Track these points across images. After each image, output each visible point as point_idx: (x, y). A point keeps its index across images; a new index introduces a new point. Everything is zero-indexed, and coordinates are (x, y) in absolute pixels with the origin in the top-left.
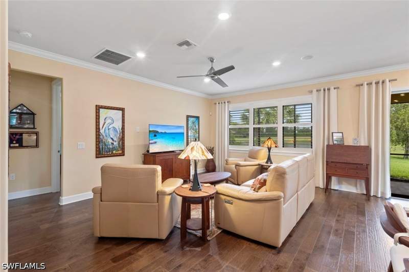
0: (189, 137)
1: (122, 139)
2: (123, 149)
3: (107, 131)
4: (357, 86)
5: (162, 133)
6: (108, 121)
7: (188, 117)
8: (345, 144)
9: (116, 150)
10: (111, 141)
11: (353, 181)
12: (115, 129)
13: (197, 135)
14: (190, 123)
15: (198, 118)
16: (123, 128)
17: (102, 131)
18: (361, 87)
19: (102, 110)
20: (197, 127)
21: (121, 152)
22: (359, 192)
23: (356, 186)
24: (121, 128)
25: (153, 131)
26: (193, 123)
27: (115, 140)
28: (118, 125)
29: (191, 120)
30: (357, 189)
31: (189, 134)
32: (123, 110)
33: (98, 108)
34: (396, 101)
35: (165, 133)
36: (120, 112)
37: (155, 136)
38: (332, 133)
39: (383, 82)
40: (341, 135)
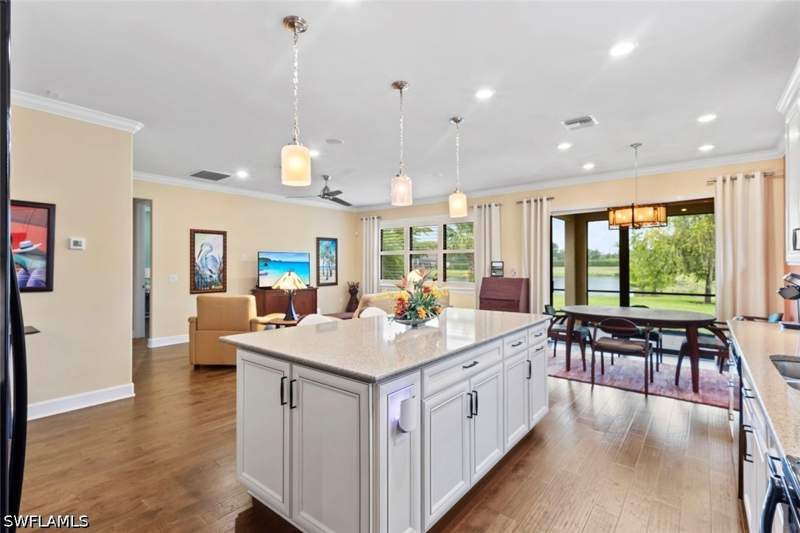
0: (321, 269)
1: (223, 271)
2: (224, 283)
3: (204, 261)
5: (275, 261)
6: (206, 248)
7: (318, 239)
8: (506, 276)
9: (215, 284)
10: (209, 273)
12: (214, 259)
13: (334, 265)
14: (322, 249)
15: (335, 241)
16: (225, 257)
17: (198, 261)
19: (197, 235)
20: (334, 253)
21: (221, 287)
24: (221, 256)
25: (263, 259)
26: (327, 248)
27: (213, 271)
28: (219, 254)
29: (324, 244)
31: (321, 264)
32: (224, 234)
33: (193, 233)
35: (280, 262)
36: (221, 237)
37: (266, 265)
38: (492, 262)
39: (541, 200)
40: (500, 264)
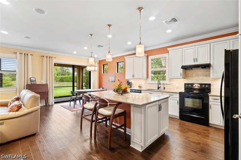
8: (37, 84)
18: (42, 57)
38: (30, 78)
39: (52, 57)
40: (34, 79)
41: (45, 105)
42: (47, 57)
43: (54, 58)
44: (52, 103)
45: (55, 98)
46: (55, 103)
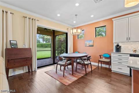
4: (24, 17)
8: (18, 48)
11: (22, 68)
18: (25, 18)
22: (25, 72)
23: (23, 69)
30: (24, 71)
34: (39, 32)
38: (10, 41)
39: (35, 20)
40: (15, 42)
41: (28, 71)
42: (29, 18)
43: (37, 20)
44: (35, 69)
45: (38, 59)
46: (38, 68)
